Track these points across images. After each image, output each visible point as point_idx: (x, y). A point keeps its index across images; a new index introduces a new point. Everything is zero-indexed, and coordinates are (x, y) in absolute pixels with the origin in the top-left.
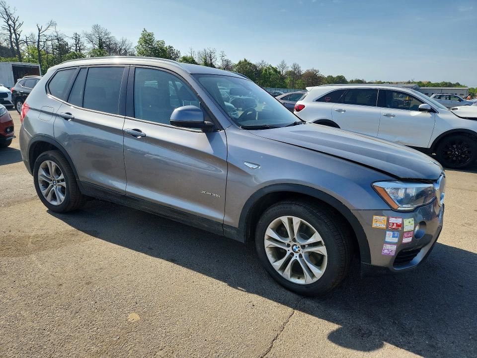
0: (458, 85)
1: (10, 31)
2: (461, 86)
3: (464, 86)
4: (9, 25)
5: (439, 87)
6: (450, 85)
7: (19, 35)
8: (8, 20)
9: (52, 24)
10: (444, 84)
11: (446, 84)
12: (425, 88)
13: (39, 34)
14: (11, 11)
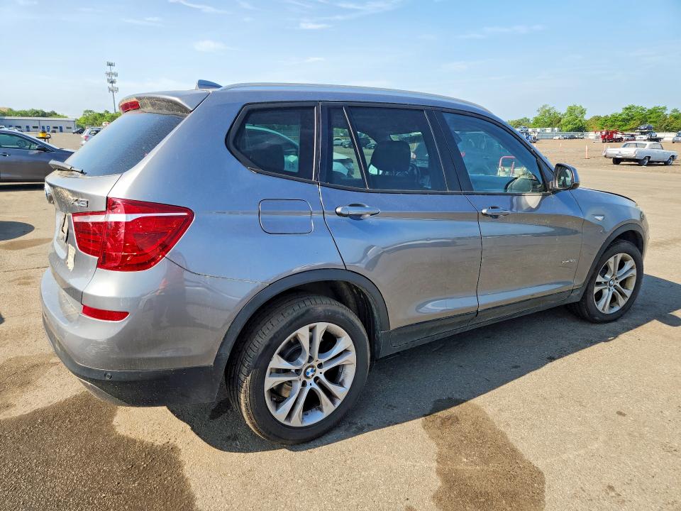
0: (53, 114)
2: (59, 116)
3: (63, 117)
5: (27, 116)
6: (44, 115)
10: (35, 113)
11: (37, 112)
12: (6, 118)
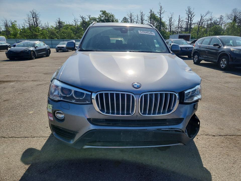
1: (188, 20)
4: (189, 17)
7: (192, 21)
8: (189, 14)
9: (208, 13)
13: (201, 19)
14: (191, 10)
